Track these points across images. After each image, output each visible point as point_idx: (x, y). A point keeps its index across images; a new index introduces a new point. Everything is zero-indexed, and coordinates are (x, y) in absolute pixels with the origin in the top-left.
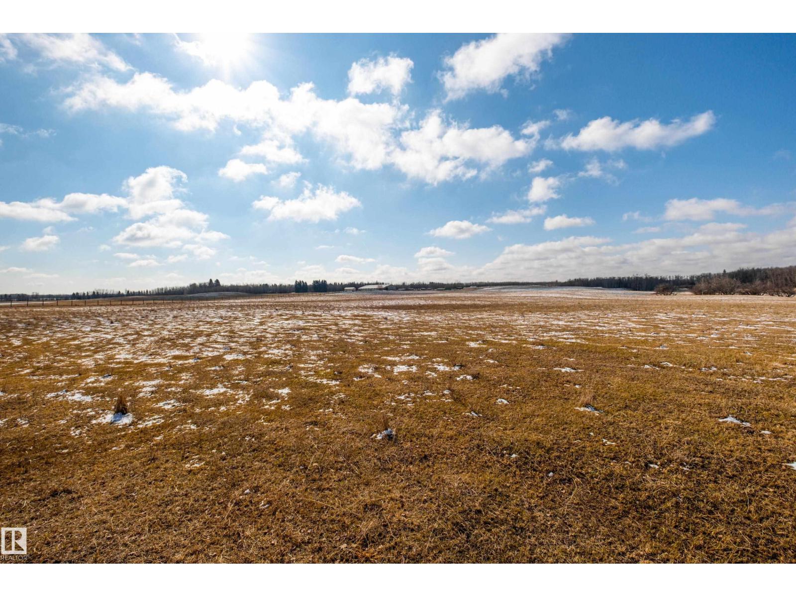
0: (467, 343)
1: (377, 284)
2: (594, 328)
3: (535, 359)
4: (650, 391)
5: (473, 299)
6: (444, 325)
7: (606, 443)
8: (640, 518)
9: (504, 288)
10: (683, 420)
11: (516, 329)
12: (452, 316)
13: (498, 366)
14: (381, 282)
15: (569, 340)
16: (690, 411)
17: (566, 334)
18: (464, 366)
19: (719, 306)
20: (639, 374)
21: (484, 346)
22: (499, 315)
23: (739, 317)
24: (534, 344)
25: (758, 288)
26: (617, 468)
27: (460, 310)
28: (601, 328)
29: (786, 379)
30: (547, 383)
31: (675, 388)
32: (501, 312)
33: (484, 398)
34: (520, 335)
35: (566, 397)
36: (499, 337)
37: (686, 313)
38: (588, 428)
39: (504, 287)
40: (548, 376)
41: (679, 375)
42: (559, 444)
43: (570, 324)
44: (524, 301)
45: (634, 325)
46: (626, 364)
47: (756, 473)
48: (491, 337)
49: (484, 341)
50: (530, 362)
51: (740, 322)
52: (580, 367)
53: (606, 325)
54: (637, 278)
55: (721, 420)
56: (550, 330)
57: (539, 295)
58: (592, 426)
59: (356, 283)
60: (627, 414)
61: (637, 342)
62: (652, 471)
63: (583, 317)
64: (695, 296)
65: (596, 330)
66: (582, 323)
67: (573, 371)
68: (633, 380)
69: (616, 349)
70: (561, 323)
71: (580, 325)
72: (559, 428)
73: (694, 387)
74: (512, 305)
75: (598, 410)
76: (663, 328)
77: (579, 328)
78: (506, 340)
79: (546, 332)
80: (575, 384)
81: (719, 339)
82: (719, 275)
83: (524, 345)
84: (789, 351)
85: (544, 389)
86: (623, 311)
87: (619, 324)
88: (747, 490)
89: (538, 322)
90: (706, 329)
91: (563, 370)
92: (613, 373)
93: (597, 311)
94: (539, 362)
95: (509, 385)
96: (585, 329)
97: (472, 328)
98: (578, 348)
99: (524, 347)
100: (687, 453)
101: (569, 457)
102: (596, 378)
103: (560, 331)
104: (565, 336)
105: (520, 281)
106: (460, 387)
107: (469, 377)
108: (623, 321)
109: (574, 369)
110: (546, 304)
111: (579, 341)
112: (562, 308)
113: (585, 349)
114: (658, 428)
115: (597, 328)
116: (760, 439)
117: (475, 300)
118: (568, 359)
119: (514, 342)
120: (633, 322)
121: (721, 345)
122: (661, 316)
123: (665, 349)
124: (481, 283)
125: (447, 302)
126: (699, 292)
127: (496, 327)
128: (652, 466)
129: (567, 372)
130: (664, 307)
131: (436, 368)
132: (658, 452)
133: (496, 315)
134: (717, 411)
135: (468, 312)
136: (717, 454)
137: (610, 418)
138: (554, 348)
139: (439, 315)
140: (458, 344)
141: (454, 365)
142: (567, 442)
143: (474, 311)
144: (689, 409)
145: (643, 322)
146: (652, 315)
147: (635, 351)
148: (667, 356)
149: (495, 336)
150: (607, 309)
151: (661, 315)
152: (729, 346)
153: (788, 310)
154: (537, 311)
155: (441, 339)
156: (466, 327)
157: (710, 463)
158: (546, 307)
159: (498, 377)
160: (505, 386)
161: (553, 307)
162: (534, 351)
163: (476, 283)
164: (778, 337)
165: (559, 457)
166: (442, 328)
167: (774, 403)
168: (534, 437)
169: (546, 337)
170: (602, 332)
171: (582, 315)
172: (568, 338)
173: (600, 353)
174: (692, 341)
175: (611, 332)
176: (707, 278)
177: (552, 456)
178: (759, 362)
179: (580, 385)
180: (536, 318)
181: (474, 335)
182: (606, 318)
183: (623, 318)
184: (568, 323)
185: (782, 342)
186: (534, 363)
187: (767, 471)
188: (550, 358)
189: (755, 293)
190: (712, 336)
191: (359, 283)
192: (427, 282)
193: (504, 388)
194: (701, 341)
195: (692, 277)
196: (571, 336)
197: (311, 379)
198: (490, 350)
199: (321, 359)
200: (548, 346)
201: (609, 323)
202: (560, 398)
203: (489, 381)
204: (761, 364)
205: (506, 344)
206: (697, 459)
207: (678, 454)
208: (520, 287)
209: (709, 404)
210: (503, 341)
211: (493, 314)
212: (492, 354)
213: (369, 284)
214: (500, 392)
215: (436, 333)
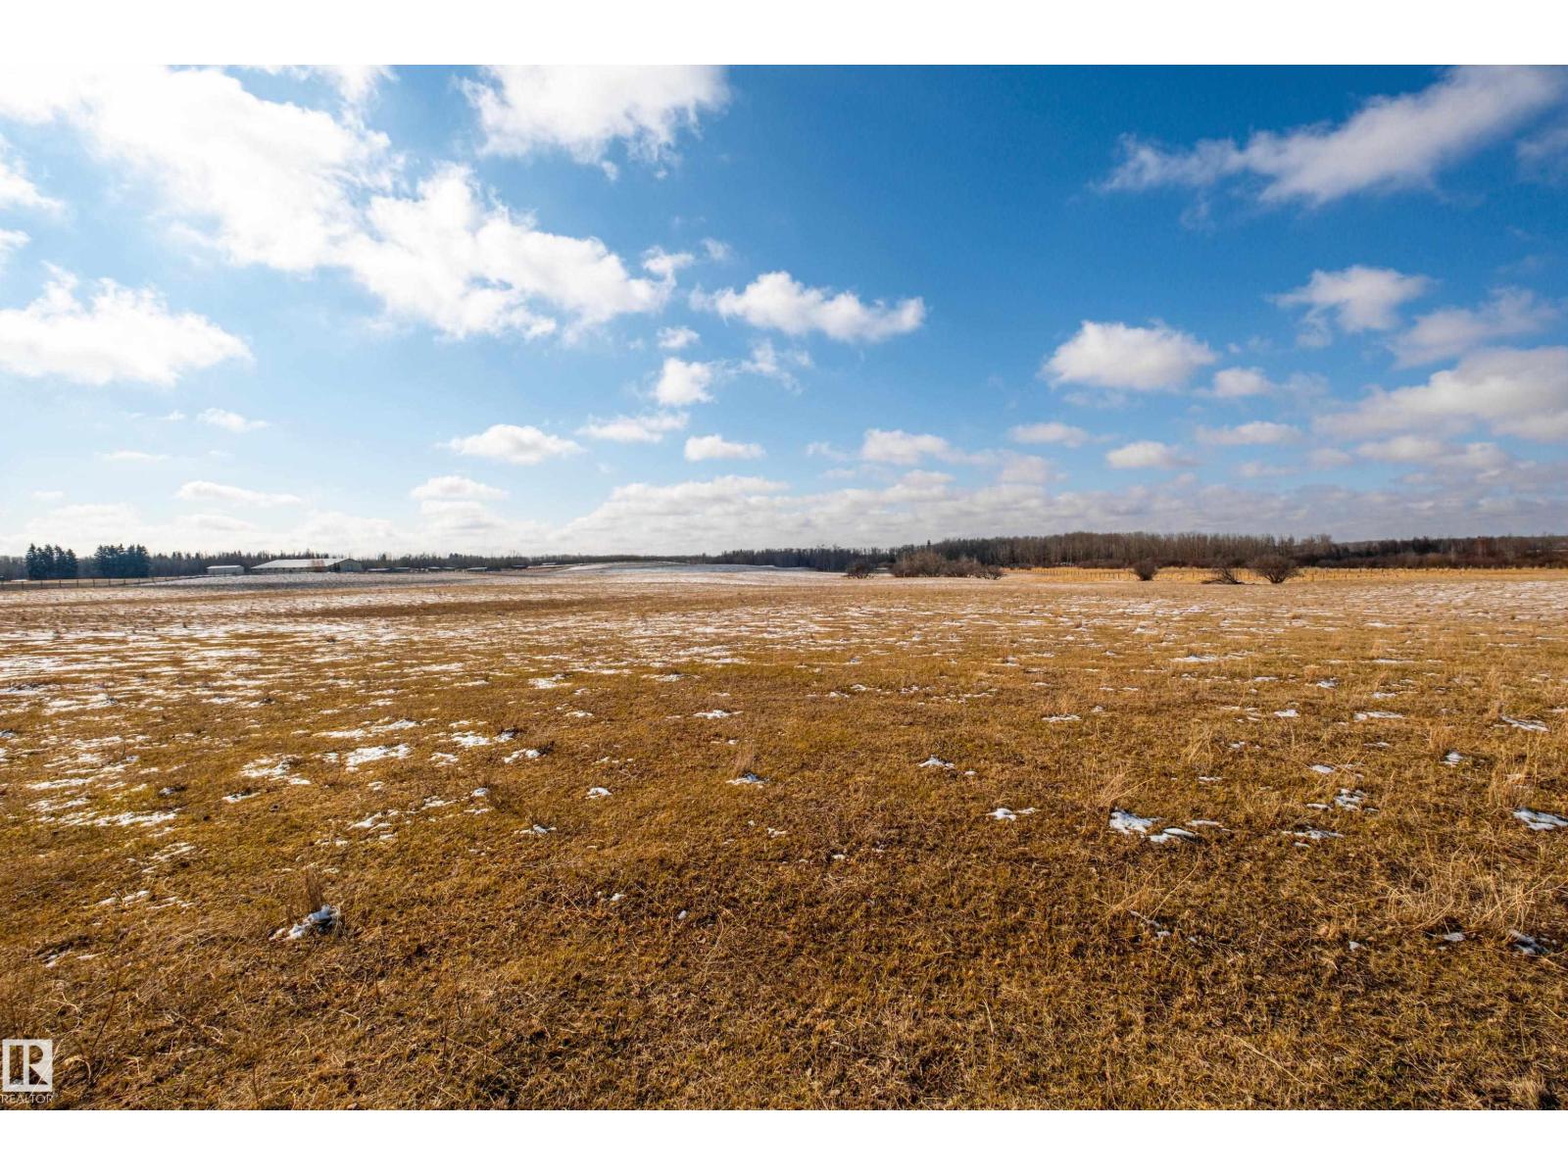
0: (531, 681)
1: (308, 556)
2: (760, 636)
3: (663, 700)
4: (836, 734)
5: (549, 589)
6: (482, 647)
7: (773, 833)
8: (819, 951)
9: (611, 568)
10: (877, 772)
11: (631, 647)
12: (500, 626)
13: (593, 722)
14: (321, 552)
15: (721, 661)
16: (886, 758)
17: (717, 650)
18: (521, 731)
19: (921, 595)
20: (823, 707)
21: (566, 684)
22: (599, 620)
23: (944, 609)
24: (661, 673)
25: (965, 567)
26: (787, 873)
27: (521, 613)
28: (770, 637)
29: (991, 693)
30: (682, 744)
31: (868, 724)
32: (603, 614)
33: (561, 792)
34: (637, 657)
35: (713, 764)
36: (598, 663)
37: (884, 606)
38: (746, 814)
39: (611, 564)
40: (685, 730)
41: (875, 702)
42: (697, 854)
43: (724, 631)
44: (647, 591)
45: (817, 628)
46: (804, 694)
47: (959, 835)
48: (581, 664)
49: (566, 675)
50: (654, 707)
51: (945, 615)
52: (737, 706)
53: (778, 630)
54: (823, 550)
55: (921, 765)
56: (690, 645)
57: (674, 580)
58: (752, 809)
59: (244, 553)
60: (804, 778)
61: (821, 656)
62: (835, 866)
63: (746, 618)
64: (895, 579)
65: (764, 639)
66: (743, 628)
67: (725, 715)
68: (813, 718)
69: (791, 669)
70: (709, 630)
71: (740, 631)
72: (698, 823)
73: (892, 718)
74: (626, 600)
75: (762, 779)
76: (856, 630)
77: (736, 638)
78: (610, 668)
79: (684, 648)
80: (728, 739)
81: (921, 643)
82: (922, 549)
83: (645, 676)
84: (995, 654)
85: (676, 755)
86: (804, 605)
87: (796, 628)
88: (949, 865)
89: (670, 630)
90: (906, 631)
91: (710, 716)
92: (787, 710)
93: (767, 606)
94: (669, 706)
95: (613, 757)
96: (747, 638)
97: (542, 649)
98: (735, 673)
99: (644, 680)
100: (880, 825)
101: (715, 873)
102: (761, 722)
103: (707, 645)
104: (715, 654)
105: (641, 553)
106: (511, 777)
107: (531, 753)
108: (802, 621)
109: (729, 711)
110: (685, 596)
111: (736, 660)
112: (713, 603)
113: (745, 673)
114: (845, 792)
115: (765, 635)
116: (963, 784)
117: (551, 592)
118: (719, 694)
119: (626, 671)
120: (816, 622)
121: (924, 651)
122: (853, 612)
123: (857, 663)
124: (565, 556)
125: (491, 598)
126: (899, 574)
127: (592, 645)
128: (836, 857)
129: (715, 718)
130: (856, 598)
131: (456, 744)
132: (844, 832)
133: (594, 620)
134: (917, 752)
135: (538, 616)
136: (917, 818)
137: (779, 790)
138: (697, 677)
139: (471, 625)
140: (511, 684)
141: (501, 732)
142: (713, 847)
143: (547, 614)
144: (884, 755)
145: (829, 622)
146: (841, 611)
147: (817, 670)
148: (859, 673)
149: (590, 661)
150: (780, 602)
151: (854, 609)
152: (931, 653)
153: (994, 597)
154: (670, 611)
155: (473, 677)
156: (530, 649)
157: (908, 834)
158: (685, 602)
159: (593, 744)
160: (605, 759)
161: (698, 602)
162: (662, 685)
163: (554, 557)
164: (984, 635)
165: (697, 879)
166: (475, 652)
167: (979, 729)
168: (654, 851)
169: (683, 656)
170: (772, 641)
171: (743, 613)
172: (719, 658)
173: (767, 678)
174: (890, 648)
175: (785, 641)
176: (909, 551)
177: (686, 880)
178: (963, 673)
179: (736, 738)
180: (668, 623)
181: (546, 663)
182: (779, 617)
183: (802, 616)
184: (721, 630)
185: (986, 642)
186: (662, 708)
187: (970, 829)
188: (689, 696)
189: (962, 575)
190: (914, 639)
191: (254, 553)
192: (443, 553)
193: (602, 764)
194: (901, 647)
195: (892, 550)
196: (724, 653)
197: (76, 820)
198: (579, 692)
199: (113, 762)
200: (687, 675)
201: (782, 627)
202: (704, 767)
203: (573, 755)
204: (966, 676)
205: (610, 677)
206: (893, 831)
207: (871, 830)
208: (641, 564)
209: (908, 743)
210: (606, 672)
211: (588, 618)
212: (582, 698)
213: (283, 557)
214: (594, 774)
215: (460, 665)
